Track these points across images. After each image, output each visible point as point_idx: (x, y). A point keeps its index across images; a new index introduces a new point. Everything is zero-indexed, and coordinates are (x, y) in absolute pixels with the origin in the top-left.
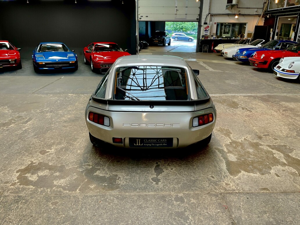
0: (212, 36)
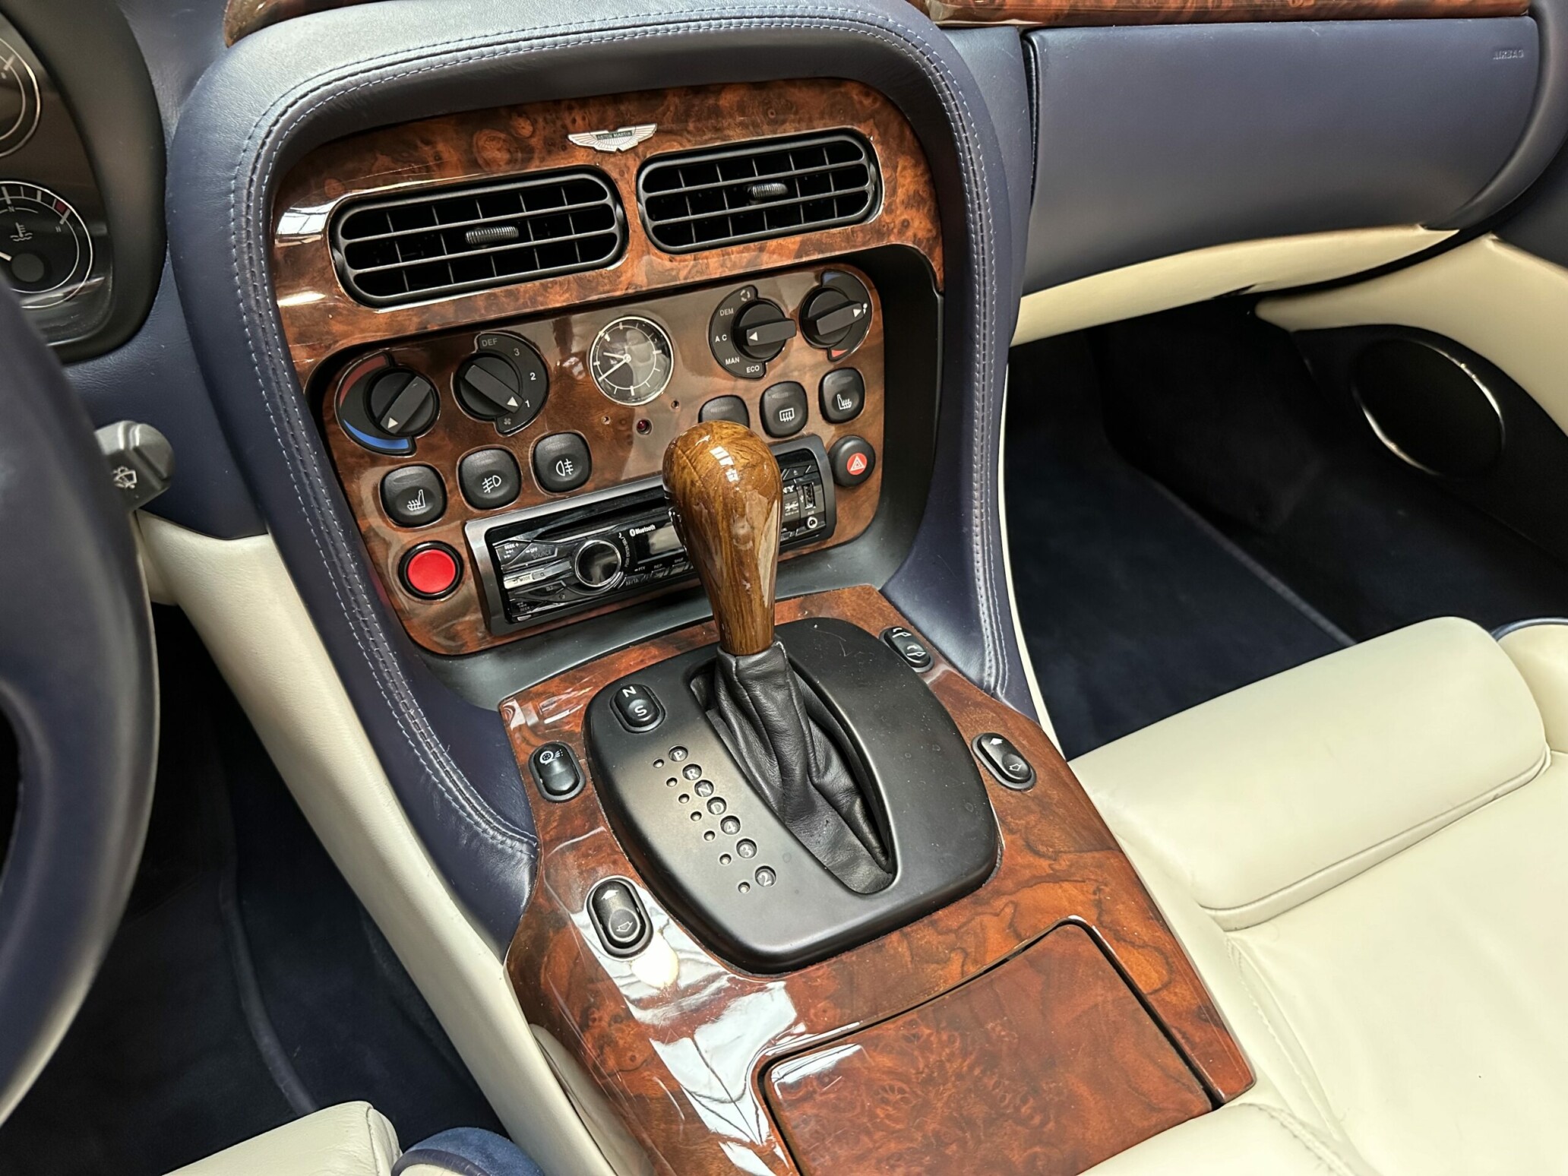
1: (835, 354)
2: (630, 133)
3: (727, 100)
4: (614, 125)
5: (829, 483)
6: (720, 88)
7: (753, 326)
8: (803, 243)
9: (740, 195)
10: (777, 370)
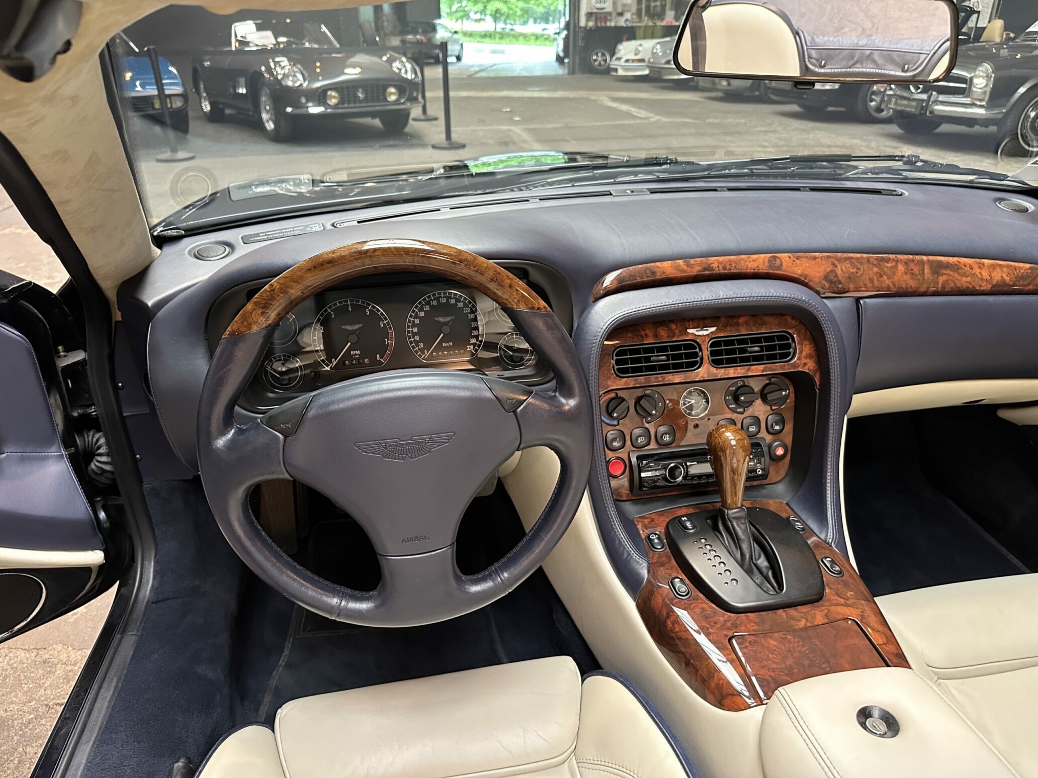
0: (621, 14)
1: (774, 408)
2: (707, 330)
3: (741, 320)
4: (703, 328)
5: (767, 457)
6: (739, 316)
7: (742, 395)
8: (765, 367)
9: (743, 351)
10: (750, 411)
